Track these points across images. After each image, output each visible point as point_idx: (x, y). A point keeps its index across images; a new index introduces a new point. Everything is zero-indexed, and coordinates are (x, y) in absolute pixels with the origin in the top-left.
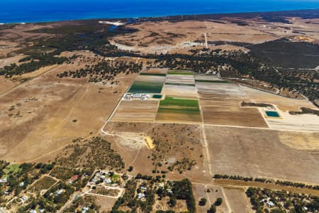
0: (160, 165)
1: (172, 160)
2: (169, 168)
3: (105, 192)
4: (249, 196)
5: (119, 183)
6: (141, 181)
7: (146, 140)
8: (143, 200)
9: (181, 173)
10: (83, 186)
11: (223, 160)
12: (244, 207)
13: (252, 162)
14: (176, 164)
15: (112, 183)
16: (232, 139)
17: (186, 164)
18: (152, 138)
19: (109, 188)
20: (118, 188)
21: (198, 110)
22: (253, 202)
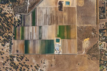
0: (95, 36)
1: (93, 33)
2: (95, 34)
3: (104, 45)
4: (101, 19)
5: (102, 43)
6: (100, 39)
7: (86, 41)
8: (105, 38)
9: (96, 31)
10: (104, 50)
11: (91, 22)
12: (103, 20)
13: (91, 16)
14: (94, 33)
15: (102, 45)
16: (83, 18)
17: (93, 30)
18: (85, 39)
19: (103, 45)
20: (103, 43)
21: (67, 26)
22: (102, 19)
